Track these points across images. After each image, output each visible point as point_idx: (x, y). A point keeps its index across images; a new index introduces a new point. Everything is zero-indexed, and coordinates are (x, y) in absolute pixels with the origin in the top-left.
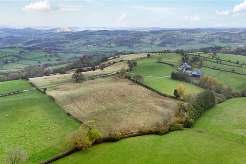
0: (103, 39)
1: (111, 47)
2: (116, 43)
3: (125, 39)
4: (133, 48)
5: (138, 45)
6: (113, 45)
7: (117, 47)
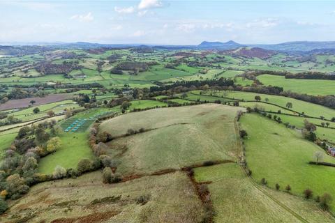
0: (8, 62)
1: (31, 77)
2: (38, 70)
3: (53, 63)
4: (72, 77)
5: (78, 72)
6: (34, 73)
7: (42, 76)
